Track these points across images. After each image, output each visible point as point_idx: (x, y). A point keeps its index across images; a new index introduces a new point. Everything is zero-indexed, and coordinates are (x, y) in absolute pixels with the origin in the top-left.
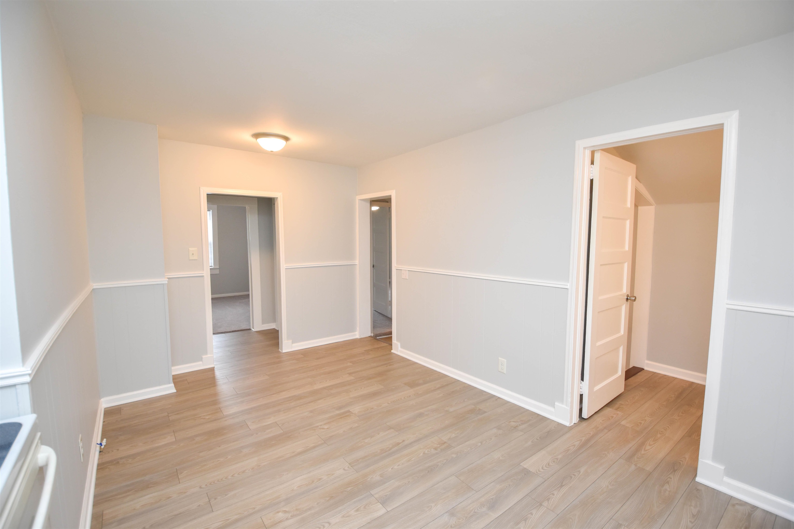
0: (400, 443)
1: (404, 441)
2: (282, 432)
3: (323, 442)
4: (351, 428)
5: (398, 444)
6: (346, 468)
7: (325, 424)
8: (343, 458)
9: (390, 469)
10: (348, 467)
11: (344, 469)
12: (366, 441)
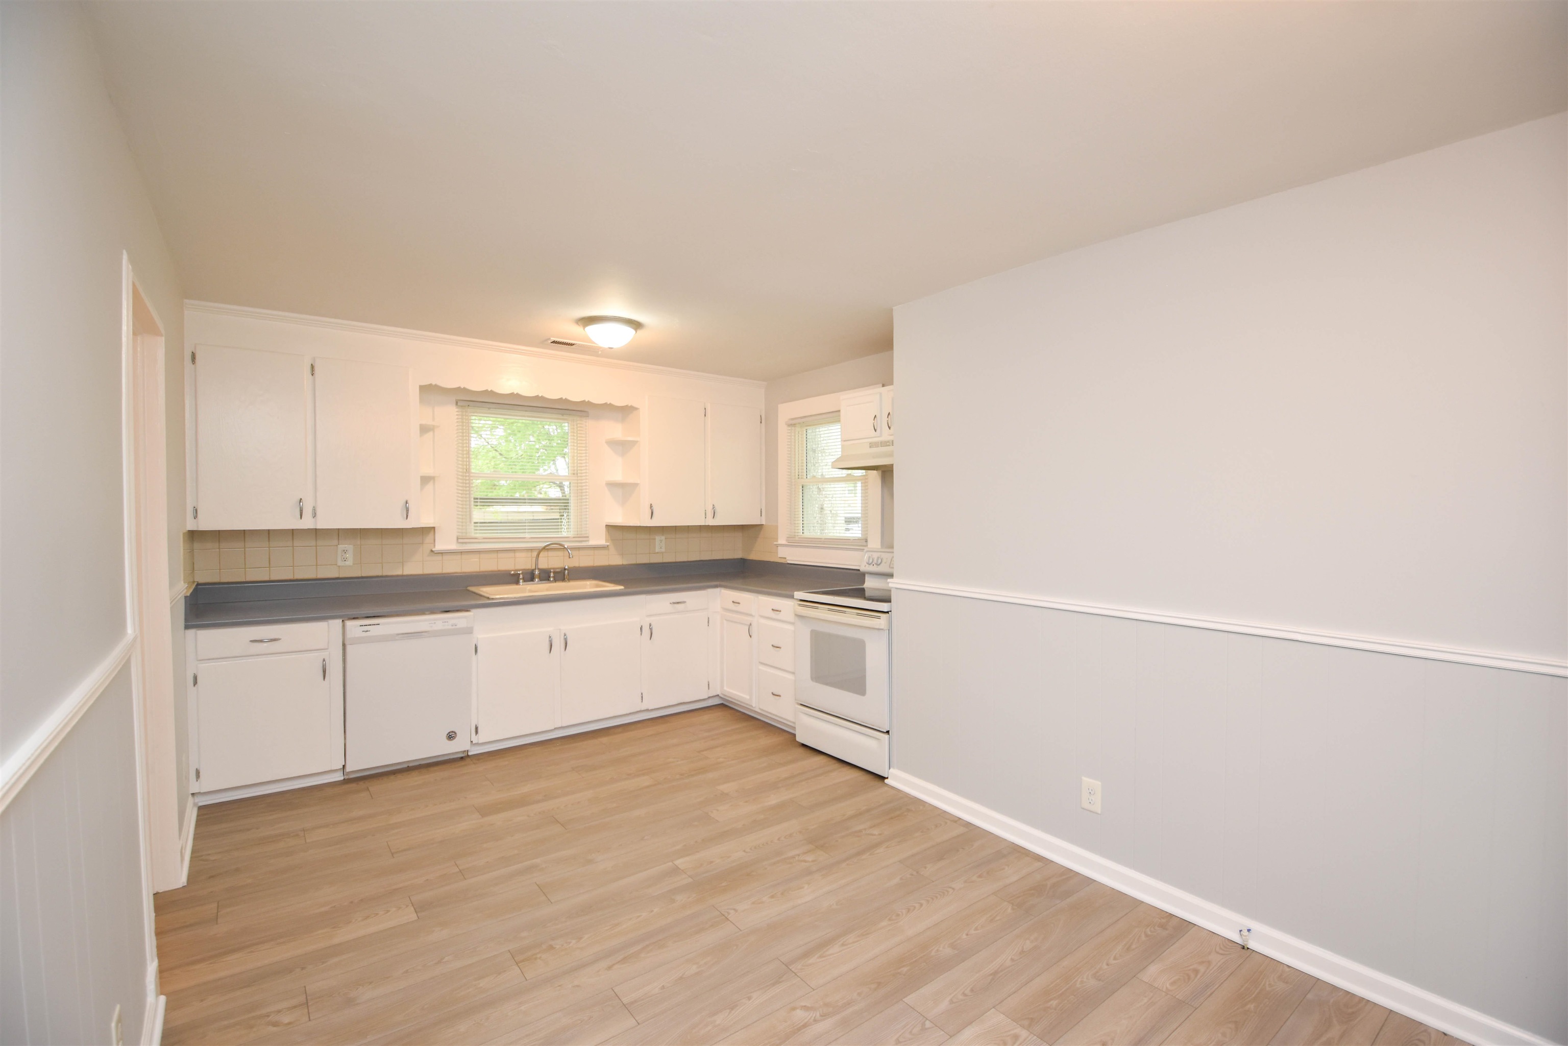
0: (619, 962)
1: (610, 968)
2: (910, 999)
3: (793, 967)
4: (732, 1009)
5: (624, 960)
6: (732, 912)
7: (805, 1026)
8: (741, 931)
9: (655, 910)
10: (729, 913)
11: (736, 910)
12: (694, 969)
